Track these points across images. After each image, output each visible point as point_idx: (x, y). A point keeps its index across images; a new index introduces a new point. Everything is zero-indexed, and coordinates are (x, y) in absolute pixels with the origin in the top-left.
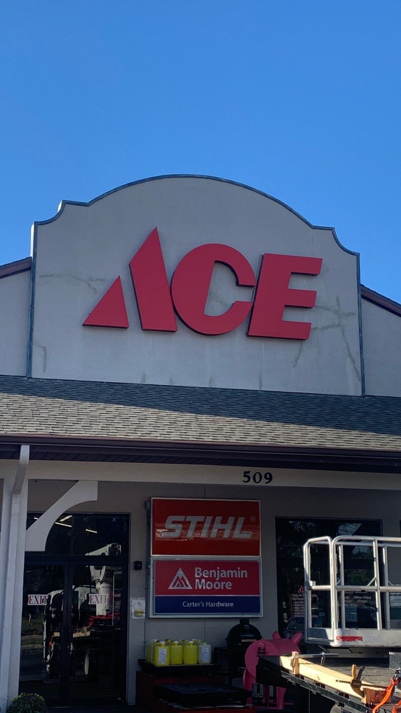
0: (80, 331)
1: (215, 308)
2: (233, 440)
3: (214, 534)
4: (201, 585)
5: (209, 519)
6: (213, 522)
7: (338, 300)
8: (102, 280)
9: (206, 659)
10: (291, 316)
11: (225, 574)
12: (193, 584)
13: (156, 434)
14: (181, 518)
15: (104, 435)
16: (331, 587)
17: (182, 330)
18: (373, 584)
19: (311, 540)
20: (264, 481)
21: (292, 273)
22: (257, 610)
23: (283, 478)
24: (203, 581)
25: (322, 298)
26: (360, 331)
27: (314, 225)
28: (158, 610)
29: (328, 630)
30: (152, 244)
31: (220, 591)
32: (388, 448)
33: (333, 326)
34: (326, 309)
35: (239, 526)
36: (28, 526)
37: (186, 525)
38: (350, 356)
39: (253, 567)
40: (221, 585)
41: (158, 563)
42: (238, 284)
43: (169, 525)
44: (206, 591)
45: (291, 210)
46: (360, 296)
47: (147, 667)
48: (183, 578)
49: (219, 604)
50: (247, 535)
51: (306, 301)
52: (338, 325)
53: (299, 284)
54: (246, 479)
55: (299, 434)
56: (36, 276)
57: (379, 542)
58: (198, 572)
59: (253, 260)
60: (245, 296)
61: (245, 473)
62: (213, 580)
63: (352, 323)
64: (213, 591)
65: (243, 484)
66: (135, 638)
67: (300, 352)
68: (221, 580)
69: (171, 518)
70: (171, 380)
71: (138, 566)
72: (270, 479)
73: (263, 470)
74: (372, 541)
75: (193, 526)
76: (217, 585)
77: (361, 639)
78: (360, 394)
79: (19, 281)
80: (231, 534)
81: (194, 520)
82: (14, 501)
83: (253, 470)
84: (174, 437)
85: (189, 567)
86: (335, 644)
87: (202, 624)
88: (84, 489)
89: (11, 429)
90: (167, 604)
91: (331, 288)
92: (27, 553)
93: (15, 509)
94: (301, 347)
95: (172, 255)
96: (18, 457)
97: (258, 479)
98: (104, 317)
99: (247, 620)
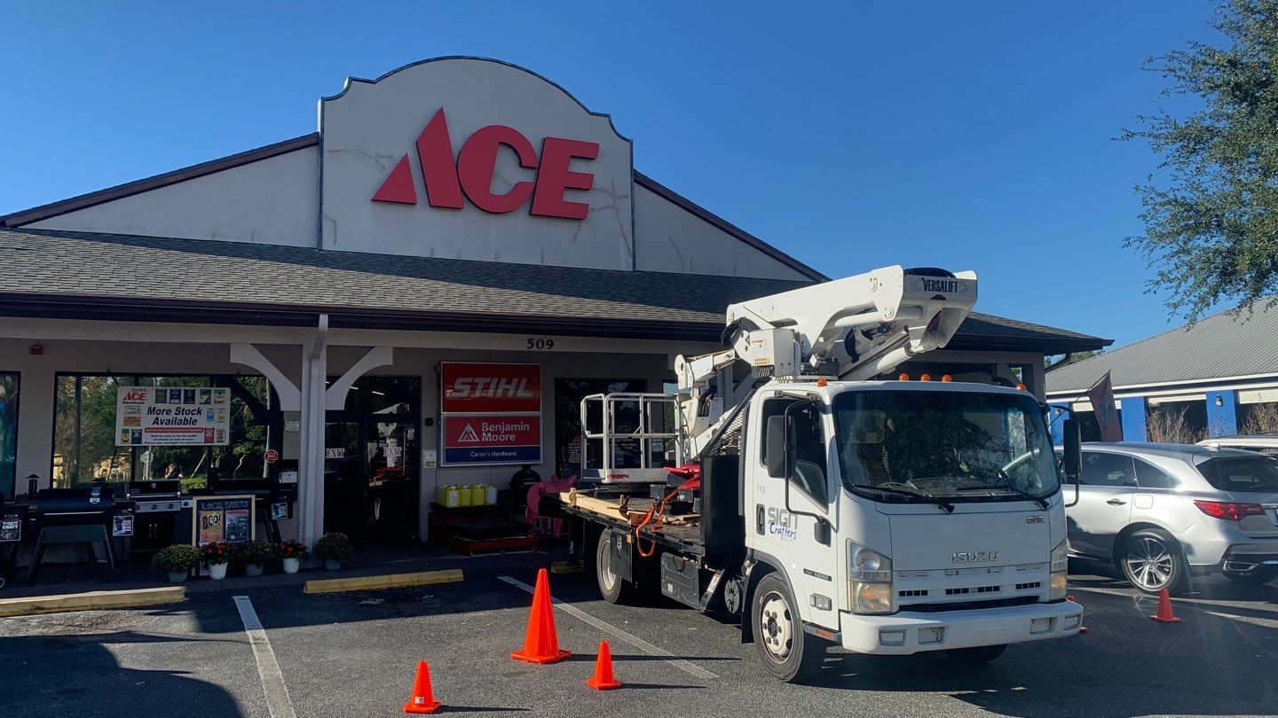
0: (370, 206)
1: (499, 188)
2: (519, 311)
3: (499, 393)
4: (487, 437)
5: (495, 380)
6: (498, 383)
7: (613, 183)
8: (390, 157)
9: (492, 500)
10: (571, 197)
11: (509, 428)
12: (481, 439)
13: (446, 306)
14: (470, 380)
15: (398, 306)
16: (604, 436)
17: (468, 208)
18: (639, 432)
19: (587, 397)
20: (546, 346)
21: (572, 157)
22: (538, 458)
23: (563, 345)
24: (490, 434)
25: (599, 181)
26: (633, 213)
27: (592, 111)
28: (449, 459)
29: (600, 470)
30: (438, 125)
31: (504, 443)
32: (654, 318)
33: (608, 207)
34: (602, 191)
35: (522, 385)
36: (328, 387)
37: (474, 386)
38: (623, 235)
39: (534, 422)
40: (506, 438)
41: (448, 419)
42: (521, 166)
43: (457, 386)
44: (493, 443)
45: (571, 96)
46: (632, 180)
47: (438, 509)
48: (471, 432)
49: (503, 454)
50: (529, 394)
51: (584, 184)
52: (612, 207)
53: (578, 167)
54: (530, 345)
55: (577, 306)
56: (325, 152)
57: (645, 397)
58: (485, 427)
59: (536, 144)
60: (527, 177)
61: (529, 340)
62: (498, 433)
63: (625, 205)
64: (498, 442)
65: (525, 349)
66: (427, 485)
67: (578, 230)
68: (506, 433)
69: (459, 380)
70: (458, 255)
71: (429, 422)
72: (552, 345)
73: (545, 338)
74: (638, 397)
75: (480, 386)
76: (502, 438)
77: (627, 476)
78: (631, 270)
79: (308, 155)
80: (515, 393)
81: (481, 381)
82: (313, 365)
83: (536, 337)
84: (465, 308)
85: (477, 423)
86: (606, 481)
87: (488, 470)
88: (380, 355)
89: (309, 300)
90: (456, 455)
91: (606, 172)
92: (327, 412)
93: (315, 372)
94: (580, 226)
95: (458, 135)
96: (317, 325)
97: (540, 345)
98: (393, 193)
99: (529, 466)
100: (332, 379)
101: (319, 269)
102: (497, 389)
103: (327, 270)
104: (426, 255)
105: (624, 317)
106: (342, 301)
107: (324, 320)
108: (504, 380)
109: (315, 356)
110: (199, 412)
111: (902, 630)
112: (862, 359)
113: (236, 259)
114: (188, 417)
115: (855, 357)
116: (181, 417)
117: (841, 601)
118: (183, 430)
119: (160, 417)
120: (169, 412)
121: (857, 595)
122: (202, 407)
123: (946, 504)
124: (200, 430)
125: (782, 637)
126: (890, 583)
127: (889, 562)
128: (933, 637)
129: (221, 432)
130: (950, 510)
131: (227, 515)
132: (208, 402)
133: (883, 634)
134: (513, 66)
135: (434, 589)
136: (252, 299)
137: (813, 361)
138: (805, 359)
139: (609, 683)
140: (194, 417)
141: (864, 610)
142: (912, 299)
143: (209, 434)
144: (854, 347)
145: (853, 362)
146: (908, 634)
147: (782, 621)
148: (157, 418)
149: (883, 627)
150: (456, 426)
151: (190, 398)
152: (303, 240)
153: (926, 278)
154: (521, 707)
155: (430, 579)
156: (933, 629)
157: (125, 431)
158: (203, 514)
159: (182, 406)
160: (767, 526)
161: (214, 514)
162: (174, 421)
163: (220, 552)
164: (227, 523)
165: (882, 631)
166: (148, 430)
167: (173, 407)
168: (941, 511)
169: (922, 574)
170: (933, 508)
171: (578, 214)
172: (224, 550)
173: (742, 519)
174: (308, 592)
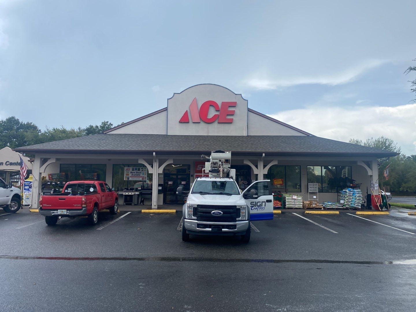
0: (178, 124)
1: (210, 116)
8: (183, 111)
14: (201, 165)
17: (202, 123)
21: (229, 106)
25: (237, 112)
26: (248, 120)
27: (236, 93)
34: (238, 115)
36: (159, 168)
41: (196, 175)
42: (216, 110)
45: (230, 91)
46: (248, 110)
56: (168, 111)
67: (231, 126)
69: (199, 166)
78: (246, 135)
79: (164, 113)
88: (170, 161)
92: (158, 173)
93: (156, 164)
95: (200, 104)
98: (184, 120)
106: (159, 149)
107: (154, 153)
109: (156, 161)
114: (139, 174)
118: (138, 177)
120: (135, 173)
122: (141, 172)
124: (141, 177)
129: (145, 177)
148: (132, 174)
151: (139, 170)
155: (168, 211)
157: (126, 177)
166: (131, 177)
174: (142, 212)
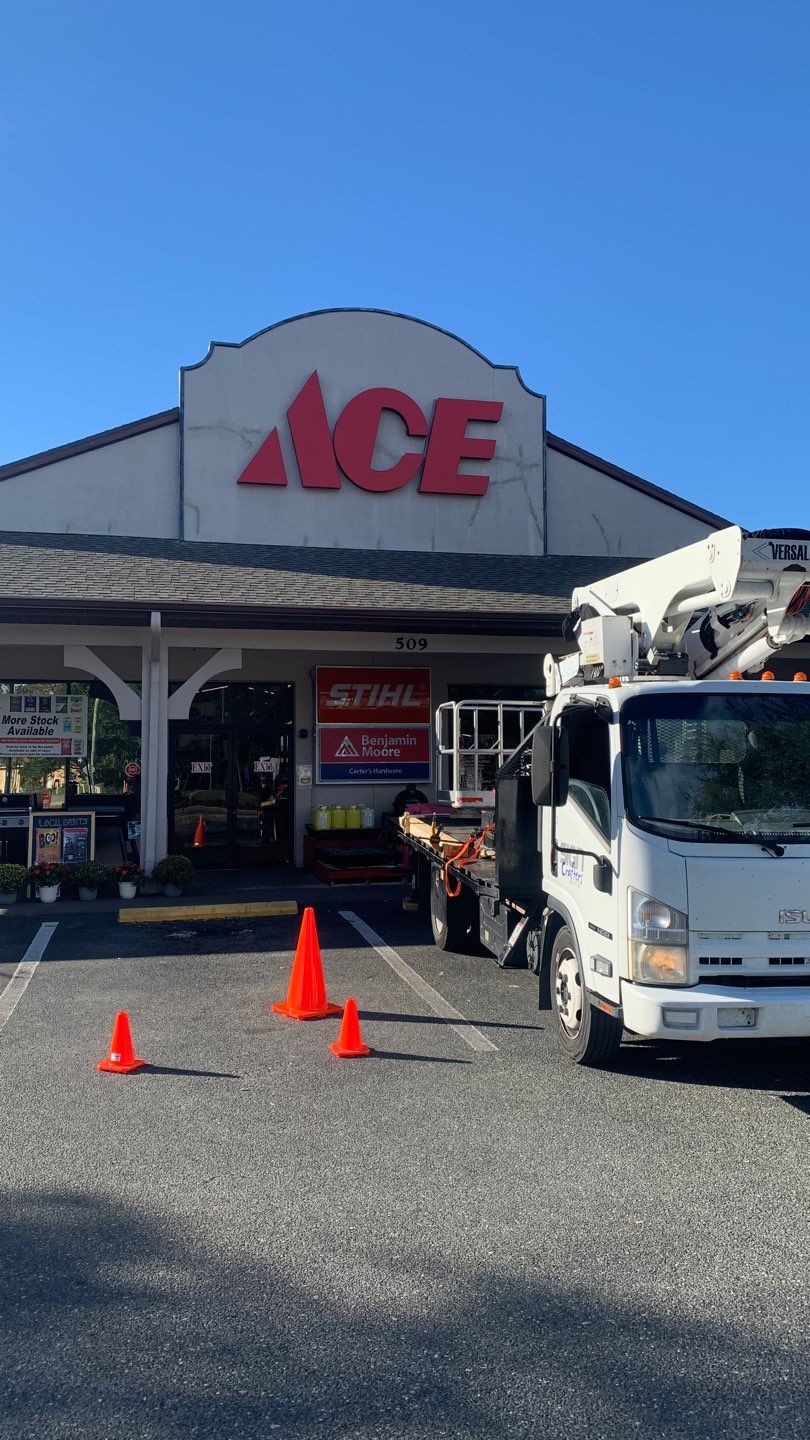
0: (235, 489)
1: (382, 462)
3: (381, 703)
4: (372, 753)
5: (377, 687)
6: (380, 691)
7: (520, 449)
8: (258, 432)
9: (369, 823)
10: (469, 469)
11: (393, 741)
12: (360, 751)
13: (298, 600)
14: (348, 686)
16: (454, 751)
17: (346, 487)
20: (418, 647)
21: (469, 420)
22: (426, 776)
23: (440, 644)
24: (371, 748)
26: (545, 484)
27: (495, 363)
28: (324, 776)
29: (451, 792)
30: (312, 389)
31: (388, 758)
32: (546, 611)
33: (514, 480)
34: (508, 460)
35: (408, 694)
36: (170, 695)
37: (352, 694)
38: (532, 512)
40: (389, 753)
41: (324, 731)
42: (408, 434)
43: (333, 694)
44: (374, 758)
45: (469, 347)
46: (545, 444)
47: (310, 828)
48: (349, 746)
49: (385, 771)
50: (416, 704)
51: (485, 452)
52: (520, 479)
53: (478, 432)
54: (399, 646)
55: (454, 597)
56: (185, 429)
58: (364, 740)
59: (426, 407)
60: (416, 447)
61: (398, 639)
62: (380, 747)
63: (536, 475)
64: (381, 758)
65: (395, 650)
66: (301, 805)
67: (477, 509)
68: (389, 747)
69: (336, 687)
70: (335, 542)
71: (303, 734)
72: (425, 645)
73: (418, 637)
75: (359, 695)
76: (385, 753)
77: (481, 800)
79: (165, 436)
80: (400, 703)
81: (360, 688)
82: (153, 668)
83: (406, 636)
85: (355, 735)
86: (456, 805)
87: (370, 790)
88: (227, 658)
89: (144, 596)
90: (333, 771)
91: (513, 438)
92: (170, 721)
93: (155, 676)
94: (478, 504)
95: (335, 402)
96: (148, 623)
97: (411, 646)
98: (261, 473)
99: (414, 785)
100: (174, 686)
101: (172, 562)
102: (378, 697)
103: (178, 563)
104: (299, 543)
105: (508, 610)
106: (178, 597)
107: (156, 617)
108: (386, 687)
109: (155, 659)
110: (55, 721)
111: (695, 1009)
112: (721, 654)
113: (81, 553)
114: (44, 727)
115: (713, 649)
116: (36, 726)
117: (622, 968)
118: (40, 741)
119: (16, 726)
120: (24, 721)
121: (640, 960)
122: (58, 716)
123: (773, 845)
124: (57, 741)
125: (573, 1006)
126: (686, 946)
127: (682, 919)
128: (742, 1020)
129: (78, 743)
130: (780, 853)
131: (65, 833)
132: (64, 710)
133: (668, 1014)
134: (400, 316)
135: (257, 923)
136: (79, 596)
137: (651, 657)
138: (643, 655)
139: (354, 1049)
140: (50, 727)
141: (648, 979)
142: (753, 570)
143: (66, 746)
144: (713, 638)
145: (712, 657)
146: (703, 1015)
147: (572, 986)
148: (12, 728)
149: (667, 1004)
150: (331, 739)
151: (46, 705)
152: (163, 531)
153: (776, 542)
154: (234, 1073)
155: (259, 910)
156: (743, 1010)
158: (40, 831)
159: (37, 714)
160: (559, 865)
161: (52, 831)
162: (30, 731)
163: (48, 873)
164: (65, 841)
165: (666, 1010)
166: (3, 740)
167: (28, 716)
168: (765, 854)
169: (735, 936)
170: (754, 850)
171: (476, 490)
172: (53, 871)
173: (539, 856)
174: (121, 921)
